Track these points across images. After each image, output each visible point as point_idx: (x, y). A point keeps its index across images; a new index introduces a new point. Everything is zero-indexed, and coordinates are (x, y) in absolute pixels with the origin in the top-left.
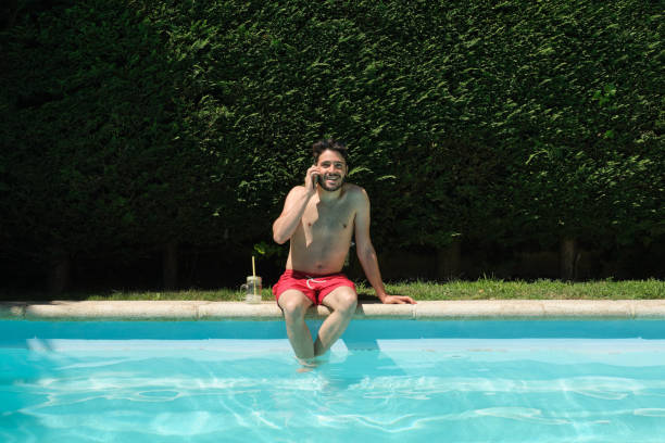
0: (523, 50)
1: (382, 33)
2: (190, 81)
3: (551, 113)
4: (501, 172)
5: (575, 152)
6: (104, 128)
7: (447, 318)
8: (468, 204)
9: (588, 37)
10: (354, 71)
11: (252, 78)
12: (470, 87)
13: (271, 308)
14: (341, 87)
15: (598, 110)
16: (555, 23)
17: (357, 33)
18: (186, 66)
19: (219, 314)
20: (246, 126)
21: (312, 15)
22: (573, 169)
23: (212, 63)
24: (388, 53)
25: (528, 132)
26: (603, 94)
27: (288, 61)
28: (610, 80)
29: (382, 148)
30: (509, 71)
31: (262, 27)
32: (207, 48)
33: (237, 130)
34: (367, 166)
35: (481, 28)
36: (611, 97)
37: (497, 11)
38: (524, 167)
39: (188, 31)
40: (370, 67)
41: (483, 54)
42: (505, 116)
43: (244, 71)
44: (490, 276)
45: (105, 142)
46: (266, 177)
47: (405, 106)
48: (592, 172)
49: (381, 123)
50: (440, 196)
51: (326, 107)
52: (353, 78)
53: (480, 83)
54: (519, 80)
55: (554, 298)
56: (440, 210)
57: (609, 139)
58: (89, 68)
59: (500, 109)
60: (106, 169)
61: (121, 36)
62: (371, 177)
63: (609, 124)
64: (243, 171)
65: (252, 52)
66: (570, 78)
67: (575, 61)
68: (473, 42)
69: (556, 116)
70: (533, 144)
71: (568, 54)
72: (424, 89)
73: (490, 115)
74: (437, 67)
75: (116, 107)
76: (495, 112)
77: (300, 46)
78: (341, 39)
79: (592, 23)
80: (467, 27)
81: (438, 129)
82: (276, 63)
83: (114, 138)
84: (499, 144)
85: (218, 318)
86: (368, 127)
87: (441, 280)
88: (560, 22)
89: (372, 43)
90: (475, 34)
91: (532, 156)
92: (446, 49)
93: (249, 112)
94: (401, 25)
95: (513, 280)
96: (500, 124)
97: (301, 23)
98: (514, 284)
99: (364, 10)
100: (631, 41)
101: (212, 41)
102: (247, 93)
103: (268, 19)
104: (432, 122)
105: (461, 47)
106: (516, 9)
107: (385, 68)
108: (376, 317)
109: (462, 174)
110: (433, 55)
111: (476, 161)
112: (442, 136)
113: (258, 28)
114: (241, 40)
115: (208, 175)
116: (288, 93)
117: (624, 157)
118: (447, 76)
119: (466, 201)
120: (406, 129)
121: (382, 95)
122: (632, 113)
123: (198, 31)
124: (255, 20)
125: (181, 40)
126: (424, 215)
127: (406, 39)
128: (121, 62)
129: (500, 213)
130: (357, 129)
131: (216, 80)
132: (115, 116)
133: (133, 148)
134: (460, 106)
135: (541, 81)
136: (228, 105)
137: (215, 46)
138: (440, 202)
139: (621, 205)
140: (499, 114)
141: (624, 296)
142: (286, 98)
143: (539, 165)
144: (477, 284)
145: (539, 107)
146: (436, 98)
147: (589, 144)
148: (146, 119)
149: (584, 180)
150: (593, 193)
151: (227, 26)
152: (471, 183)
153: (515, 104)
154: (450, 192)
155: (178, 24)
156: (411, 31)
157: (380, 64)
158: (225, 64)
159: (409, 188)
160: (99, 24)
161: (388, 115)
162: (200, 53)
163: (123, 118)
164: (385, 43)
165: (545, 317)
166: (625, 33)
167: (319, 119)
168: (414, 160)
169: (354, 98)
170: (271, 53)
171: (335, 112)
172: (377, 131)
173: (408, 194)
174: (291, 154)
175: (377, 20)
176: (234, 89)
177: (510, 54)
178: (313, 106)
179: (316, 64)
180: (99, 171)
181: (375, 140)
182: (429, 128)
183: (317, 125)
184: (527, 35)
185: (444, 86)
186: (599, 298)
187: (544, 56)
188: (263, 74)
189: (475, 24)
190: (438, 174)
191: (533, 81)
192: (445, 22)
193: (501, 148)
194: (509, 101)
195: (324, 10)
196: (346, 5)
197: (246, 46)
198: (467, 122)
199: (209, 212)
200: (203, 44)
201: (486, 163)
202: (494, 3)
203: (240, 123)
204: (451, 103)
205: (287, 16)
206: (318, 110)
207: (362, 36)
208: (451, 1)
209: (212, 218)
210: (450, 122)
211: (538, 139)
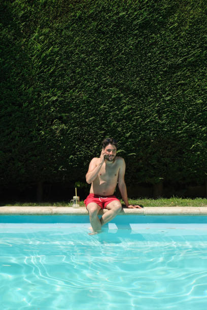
0: (189, 101)
1: (130, 94)
2: (49, 114)
3: (201, 128)
4: (181, 152)
6: (12, 133)
7: (159, 214)
8: (166, 166)
10: (118, 109)
11: (76, 112)
12: (167, 116)
13: (83, 210)
14: (113, 116)
16: (203, 90)
17: (120, 94)
18: (48, 107)
19: (61, 212)
20: (73, 133)
21: (101, 86)
23: (58, 106)
24: (133, 102)
25: (192, 135)
27: (91, 105)
29: (130, 142)
30: (184, 109)
31: (80, 91)
32: (57, 100)
33: (69, 134)
34: (124, 149)
35: (172, 92)
37: (179, 85)
38: (190, 150)
39: (49, 93)
40: (125, 108)
41: (173, 102)
42: (182, 129)
43: (72, 110)
44: (175, 196)
45: (13, 139)
46: (81, 154)
47: (140, 124)
49: (130, 131)
50: (154, 162)
51: (107, 124)
52: (118, 112)
53: (171, 115)
54: (188, 114)
55: (204, 206)
56: (155, 168)
58: (7, 108)
59: (180, 126)
60: (13, 150)
62: (125, 154)
64: (71, 151)
65: (75, 102)
68: (168, 98)
69: (203, 129)
70: (194, 141)
72: (148, 117)
73: (176, 128)
74: (154, 108)
75: (18, 124)
76: (178, 126)
77: (95, 99)
78: (113, 96)
80: (167, 91)
81: (154, 134)
82: (85, 106)
83: (17, 137)
84: (179, 140)
85: (60, 214)
86: (124, 133)
87: (155, 198)
88: (205, 90)
89: (126, 98)
90: (169, 94)
91: (193, 146)
92: (157, 101)
93: (74, 127)
94: (138, 90)
95: (186, 198)
96: (180, 132)
97: (96, 90)
98: (186, 200)
99: (122, 84)
101: (59, 97)
102: (73, 119)
103: (81, 88)
104: (151, 131)
105: (163, 100)
106: (186, 84)
107: (132, 108)
108: (128, 214)
109: (164, 153)
110: (152, 103)
111: (170, 147)
112: (156, 137)
113: (78, 92)
114: (71, 96)
115: (56, 153)
116: (91, 119)
118: (158, 112)
119: (166, 165)
120: (140, 134)
121: (130, 120)
123: (53, 93)
124: (77, 88)
125: (46, 96)
126: (147, 170)
127: (140, 96)
128: (20, 105)
129: (180, 170)
130: (120, 134)
131: (60, 113)
132: (17, 128)
133: (25, 141)
134: (163, 125)
135: (197, 114)
136: (65, 124)
137: (60, 99)
138: (155, 165)
140: (180, 128)
142: (90, 121)
143: (197, 149)
144: (171, 200)
145: (196, 125)
146: (153, 121)
148: (31, 129)
151: (65, 91)
152: (167, 157)
153: (186, 124)
154: (159, 160)
155: (44, 90)
156: (143, 93)
157: (129, 107)
158: (64, 107)
159: (141, 159)
160: (11, 90)
161: (133, 128)
162: (54, 102)
163: (21, 129)
164: (131, 98)
165: (200, 214)
167: (103, 129)
168: (144, 147)
169: (118, 121)
170: (84, 102)
171: (110, 127)
172: (128, 135)
173: (141, 161)
174: (92, 144)
175: (128, 88)
176: (68, 117)
177: (184, 103)
178: (101, 124)
179: (102, 107)
180: (10, 151)
181: (127, 138)
182: (150, 134)
183: (103, 132)
184: (191, 95)
185: (156, 116)
187: (199, 104)
188: (80, 111)
189: (169, 90)
190: (154, 153)
191: (193, 114)
192: (157, 89)
193: (180, 142)
194: (184, 122)
195: (106, 84)
196: (115, 82)
197: (73, 99)
198: (166, 131)
199: (56, 169)
200: (55, 98)
201: (174, 149)
202: (177, 82)
203: (70, 131)
204: (159, 123)
205: (90, 87)
206: (103, 126)
207: (122, 95)
208: (160, 81)
209: (58, 171)
210: (159, 131)
211: (196, 138)
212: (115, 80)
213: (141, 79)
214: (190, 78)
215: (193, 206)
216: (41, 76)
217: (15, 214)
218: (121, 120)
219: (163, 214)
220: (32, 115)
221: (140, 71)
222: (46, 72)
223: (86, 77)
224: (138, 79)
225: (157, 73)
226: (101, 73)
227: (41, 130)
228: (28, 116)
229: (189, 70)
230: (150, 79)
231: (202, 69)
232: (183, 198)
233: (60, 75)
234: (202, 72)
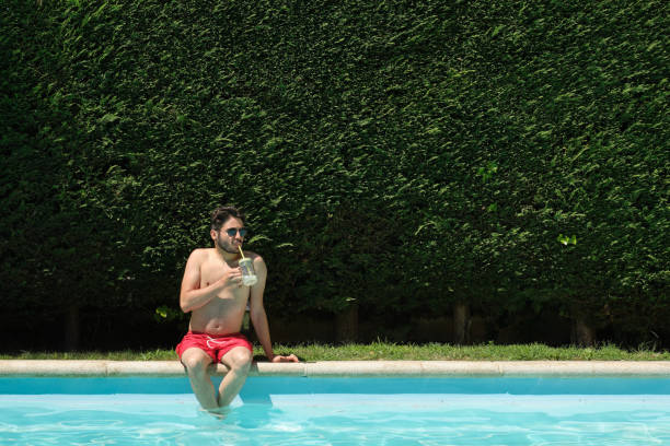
0: (412, 130)
1: (279, 111)
2: (98, 151)
3: (439, 188)
4: (394, 242)
5: (462, 223)
6: (13, 195)
7: (336, 375)
8: (364, 272)
9: (471, 119)
10: (255, 145)
11: (159, 150)
12: (364, 162)
13: (175, 366)
14: (243, 160)
15: (482, 186)
16: (441, 105)
17: (258, 110)
18: (95, 137)
19: (126, 371)
20: (152, 195)
21: (216, 93)
22: (459, 239)
23: (120, 136)
24: (287, 130)
25: (419, 204)
26: (486, 170)
27: (193, 135)
28: (493, 158)
29: (281, 217)
30: (400, 146)
31: (169, 102)
32: (117, 122)
33: (143, 198)
34: (266, 234)
35: (373, 108)
36: (494, 174)
37: (389, 93)
38: (414, 237)
39: (98, 104)
40: (270, 142)
41: (376, 132)
42: (396, 189)
43: (150, 144)
44: (383, 341)
45: (13, 208)
46: (170, 244)
47: (303, 178)
48: (478, 243)
49: (280, 194)
50: (336, 263)
51: (228, 178)
52: (254, 152)
53: (372, 159)
54: (409, 157)
55: (439, 359)
56: (336, 276)
57: (492, 212)
59: (392, 183)
60: (13, 234)
61: (34, 107)
62: (269, 244)
63: (492, 199)
64: (148, 238)
65: (159, 126)
66: (456, 156)
67: (460, 141)
68: (365, 123)
69: (443, 190)
70: (423, 216)
71: (454, 134)
72: (320, 163)
73: (381, 189)
74: (333, 144)
75: (26, 174)
76: (387, 185)
77: (205, 122)
78: (243, 116)
79: (474, 107)
80: (361, 107)
81: (333, 201)
82: (181, 137)
83: (23, 203)
84: (391, 215)
85: (126, 375)
86: (268, 198)
87: (338, 344)
88: (445, 105)
89: (273, 119)
90: (367, 114)
91: (421, 227)
92: (341, 128)
93: (154, 182)
94: (299, 104)
95: (405, 344)
96: (391, 197)
97: (206, 100)
98: (406, 347)
99: (265, 89)
100: (510, 123)
101: (121, 114)
102: (153, 164)
103: (174, 96)
104: (328, 194)
105: (355, 126)
106: (406, 91)
107: (285, 143)
109: (357, 242)
110: (329, 132)
111: (370, 230)
112: (337, 208)
113: (165, 104)
114: (149, 114)
115: (114, 241)
116: (193, 165)
117: (507, 229)
118: (343, 151)
119: (362, 269)
120: (304, 200)
121: (282, 169)
122: (513, 189)
123: (107, 104)
124: (162, 95)
125: (91, 112)
126: (321, 281)
127: (305, 117)
128: (32, 131)
129: (396, 281)
130: (258, 200)
131: (124, 152)
132: (24, 183)
133: (41, 213)
134: (354, 180)
135: (429, 158)
136: (135, 175)
137: (124, 120)
138: (337, 269)
139: (506, 274)
140: (390, 187)
141: (502, 357)
142: (190, 170)
143: (427, 235)
144: (370, 347)
145: (427, 181)
146: (331, 172)
147: (475, 217)
148: (57, 187)
149: (471, 250)
150: (479, 262)
151: (136, 100)
152: (365, 252)
153: (405, 179)
154: (346, 259)
155: (88, 97)
156: (310, 109)
157: (279, 139)
158: (134, 137)
159: (307, 255)
160: (11, 96)
161: (287, 187)
162: (109, 125)
163: (32, 185)
164: (285, 120)
165: (423, 374)
166: (505, 116)
167: (221, 189)
168: (312, 229)
169: (255, 171)
170: (177, 127)
171: (237, 183)
172: (276, 202)
173: (306, 261)
174: (195, 222)
175: (277, 99)
176: (141, 160)
177: (400, 133)
178: (218, 177)
179: (219, 139)
180: (6, 235)
181: (274, 210)
182: (325, 201)
183: (220, 195)
184: (416, 116)
185: (340, 161)
186: (478, 359)
187: (432, 136)
188: (169, 146)
189: (368, 105)
190: (335, 242)
191: (421, 158)
192: (341, 102)
193: (393, 219)
194: (400, 175)
195: (228, 88)
196: (248, 84)
197: (153, 120)
198: (361, 195)
199: (114, 276)
200: (112, 118)
201: (379, 233)
202: (386, 86)
203: (146, 192)
204: (346, 177)
205: (193, 93)
206: (221, 181)
207: (263, 113)
208: (346, 83)
209: (117, 282)
210: (345, 195)
211: (427, 211)
212: (248, 79)
213: (306, 79)
214: (414, 78)
215: (415, 359)
216: (81, 67)
217: (23, 374)
218: (261, 169)
219: (343, 375)
220: (58, 154)
221: (305, 61)
222: (92, 57)
223: (183, 71)
224: (299, 78)
225: (341, 67)
226: (217, 63)
227: (79, 188)
228: (50, 154)
229: (411, 60)
230: (325, 78)
231: (440, 59)
232: (399, 344)
233: (124, 66)
234: (440, 67)
